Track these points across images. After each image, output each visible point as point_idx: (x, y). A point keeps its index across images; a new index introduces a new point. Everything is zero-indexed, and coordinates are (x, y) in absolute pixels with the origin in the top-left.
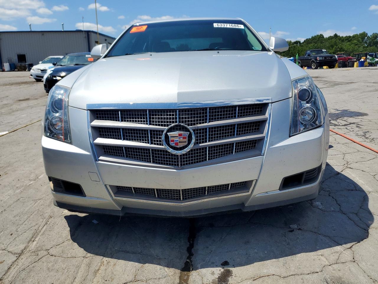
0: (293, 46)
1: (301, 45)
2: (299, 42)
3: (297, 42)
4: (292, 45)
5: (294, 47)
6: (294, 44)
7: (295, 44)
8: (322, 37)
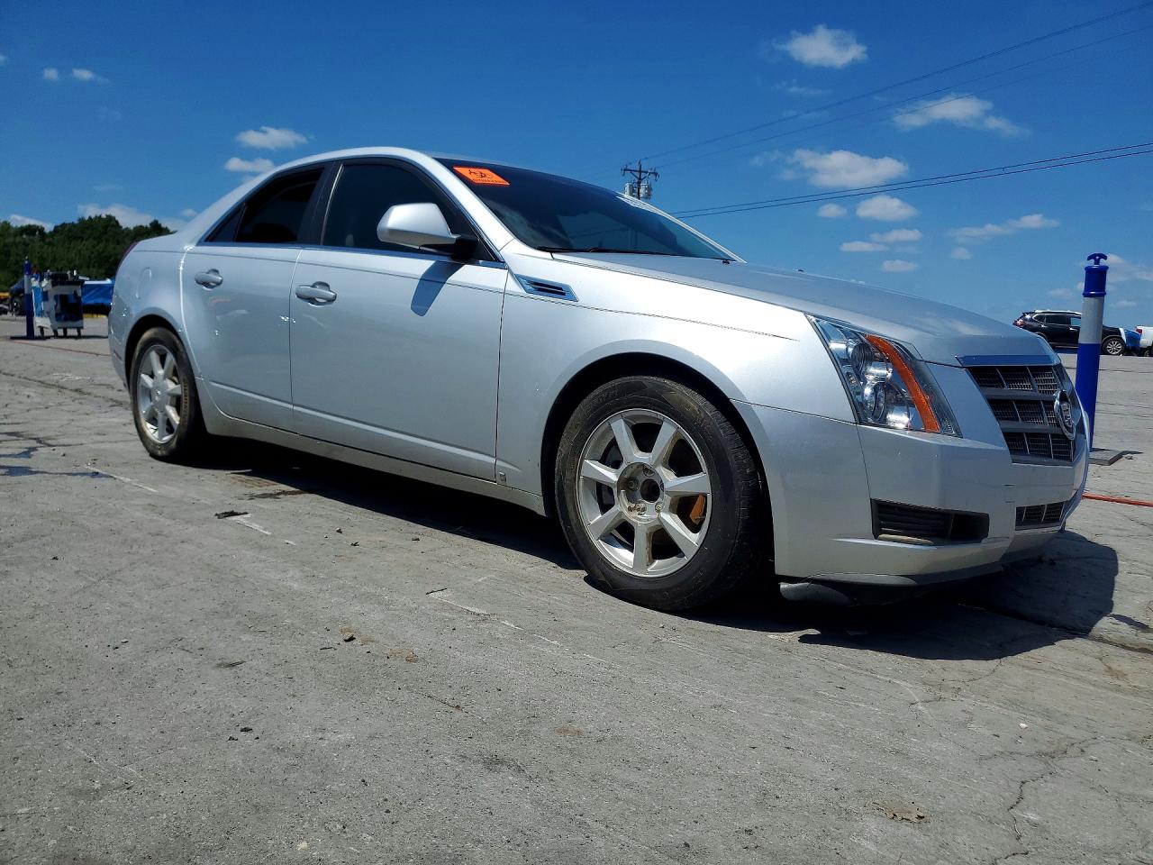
0: (18, 239)
1: (47, 240)
2: (41, 230)
3: (30, 230)
4: (15, 236)
5: (26, 244)
6: (21, 235)
7: (24, 236)
8: (113, 226)
